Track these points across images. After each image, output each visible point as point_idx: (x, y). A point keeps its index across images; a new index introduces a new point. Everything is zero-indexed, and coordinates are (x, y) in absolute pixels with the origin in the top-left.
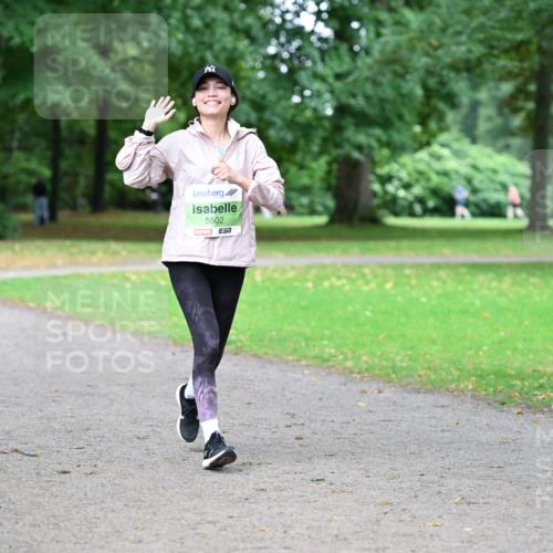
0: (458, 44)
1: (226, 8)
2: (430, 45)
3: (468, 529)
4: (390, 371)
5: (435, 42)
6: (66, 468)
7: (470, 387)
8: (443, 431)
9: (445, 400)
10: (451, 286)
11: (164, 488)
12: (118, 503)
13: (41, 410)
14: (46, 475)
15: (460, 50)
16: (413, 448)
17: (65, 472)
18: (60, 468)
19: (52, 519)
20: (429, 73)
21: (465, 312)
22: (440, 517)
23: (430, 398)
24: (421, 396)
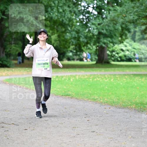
0: (131, 16)
1: (69, 7)
2: (123, 16)
3: (133, 145)
4: (112, 103)
5: (124, 15)
6: (26, 128)
7: (134, 107)
8: (126, 119)
9: (127, 110)
10: (128, 80)
11: (52, 134)
12: (40, 138)
13: (19, 113)
14: (21, 130)
15: (131, 17)
16: (118, 123)
17: (26, 130)
18: (25, 128)
19: (22, 142)
20: (123, 23)
21: (132, 87)
22: (126, 142)
23: (123, 110)
24: (120, 109)
